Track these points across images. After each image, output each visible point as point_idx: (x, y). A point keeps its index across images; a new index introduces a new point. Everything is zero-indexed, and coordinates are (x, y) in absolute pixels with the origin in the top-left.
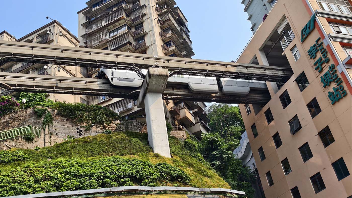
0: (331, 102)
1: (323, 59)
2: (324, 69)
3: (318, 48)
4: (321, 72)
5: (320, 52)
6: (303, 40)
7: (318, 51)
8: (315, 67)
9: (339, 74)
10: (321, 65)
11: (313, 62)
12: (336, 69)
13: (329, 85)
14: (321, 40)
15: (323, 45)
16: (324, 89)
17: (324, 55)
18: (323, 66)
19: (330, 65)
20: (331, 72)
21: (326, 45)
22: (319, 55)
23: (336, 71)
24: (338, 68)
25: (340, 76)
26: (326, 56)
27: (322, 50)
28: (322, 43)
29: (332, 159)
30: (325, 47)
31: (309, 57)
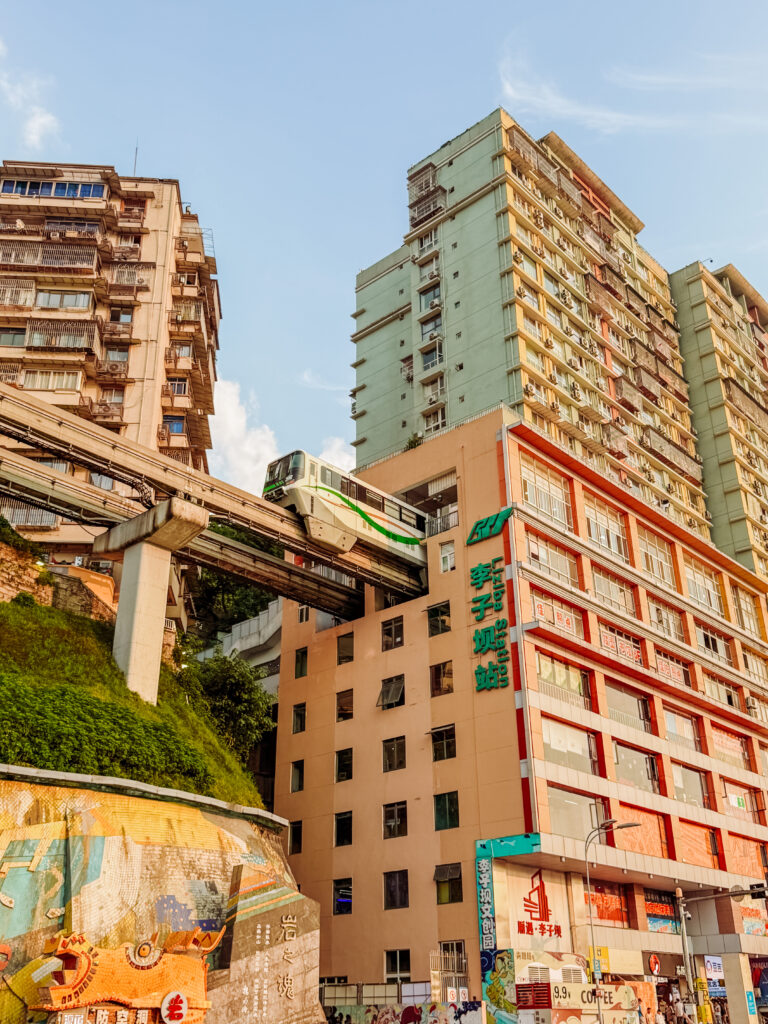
0: (475, 685)
1: (493, 601)
2: (487, 618)
3: (492, 575)
4: (479, 620)
5: (492, 585)
6: (470, 543)
7: (490, 579)
8: (473, 606)
9: (509, 641)
10: (486, 609)
11: (473, 594)
12: (506, 631)
13: (485, 654)
14: (502, 564)
15: (503, 573)
16: (474, 656)
17: (497, 594)
18: (488, 612)
19: (501, 618)
20: (497, 633)
21: (508, 578)
22: (488, 589)
23: (506, 635)
24: (511, 630)
25: (509, 648)
26: (500, 599)
27: (498, 584)
28: (502, 570)
29: (438, 786)
30: (504, 582)
31: (471, 581)
